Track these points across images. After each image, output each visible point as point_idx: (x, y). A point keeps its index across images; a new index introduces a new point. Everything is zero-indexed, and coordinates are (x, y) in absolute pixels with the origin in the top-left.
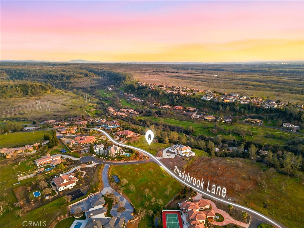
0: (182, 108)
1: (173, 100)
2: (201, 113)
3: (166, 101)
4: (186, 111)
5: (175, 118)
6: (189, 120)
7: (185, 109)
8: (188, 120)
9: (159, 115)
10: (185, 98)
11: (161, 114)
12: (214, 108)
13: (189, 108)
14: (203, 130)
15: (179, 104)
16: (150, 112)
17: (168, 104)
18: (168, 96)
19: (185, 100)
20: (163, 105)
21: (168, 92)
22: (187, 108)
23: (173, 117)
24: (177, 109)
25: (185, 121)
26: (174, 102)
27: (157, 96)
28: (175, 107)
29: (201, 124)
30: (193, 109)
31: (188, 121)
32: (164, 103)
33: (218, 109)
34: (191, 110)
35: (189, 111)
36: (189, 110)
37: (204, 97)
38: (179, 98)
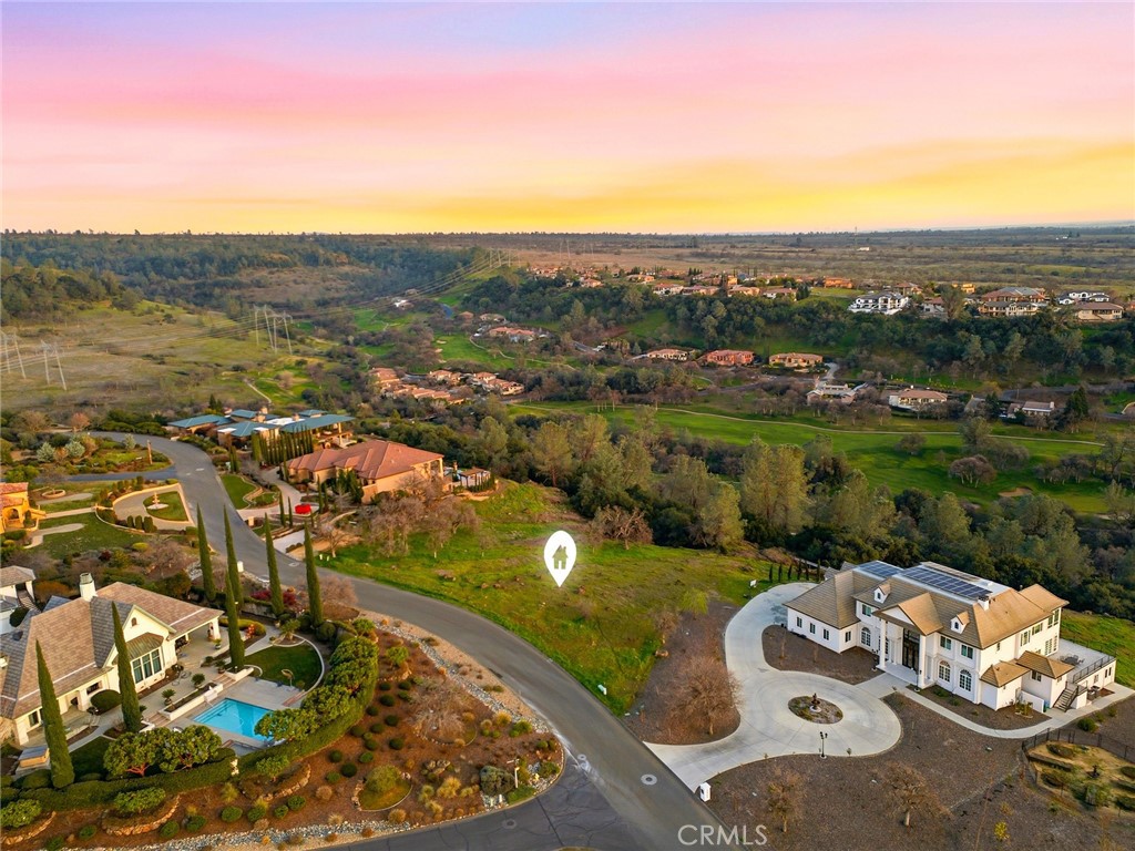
0: (744, 357)
1: (694, 324)
2: (859, 377)
3: (663, 330)
4: (769, 371)
5: (718, 407)
6: (798, 416)
7: (767, 362)
8: (791, 415)
9: (629, 392)
10: (758, 309)
11: (638, 391)
12: (929, 353)
13: (788, 356)
14: (899, 466)
15: (727, 341)
16: (577, 381)
17: (672, 344)
18: (670, 304)
19: (759, 321)
20: (645, 348)
21: (667, 292)
22: (775, 359)
23: (706, 401)
24: (722, 363)
25: (773, 417)
26: (700, 331)
27: (613, 309)
28: (711, 357)
29: (871, 431)
30: (812, 362)
31: (790, 417)
32: (648, 341)
33: (953, 355)
34: (799, 367)
35: (784, 371)
36: (787, 365)
37: (862, 301)
38: (729, 311)
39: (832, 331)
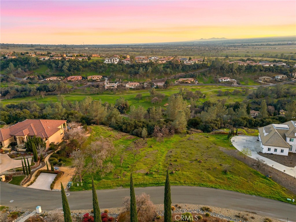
0: (80, 78)
1: (59, 69)
2: (116, 81)
3: (48, 71)
4: (89, 81)
5: (79, 93)
6: (105, 93)
7: (87, 79)
8: (102, 93)
9: (47, 92)
10: (79, 63)
11: (49, 91)
12: (130, 73)
13: (93, 76)
14: (138, 103)
15: (72, 73)
16: (24, 90)
17: (54, 75)
18: (48, 63)
19: (81, 67)
20: (44, 77)
21: (44, 59)
22: (89, 78)
23: (74, 92)
24: (73, 80)
25: (98, 94)
26: (62, 71)
27: (26, 65)
28: (69, 79)
29: (126, 94)
30: (100, 78)
31: (102, 94)
32: (45, 75)
34: (97, 79)
35: (93, 81)
36: (93, 79)
37: (107, 60)
38: (70, 64)
39: (103, 69)
